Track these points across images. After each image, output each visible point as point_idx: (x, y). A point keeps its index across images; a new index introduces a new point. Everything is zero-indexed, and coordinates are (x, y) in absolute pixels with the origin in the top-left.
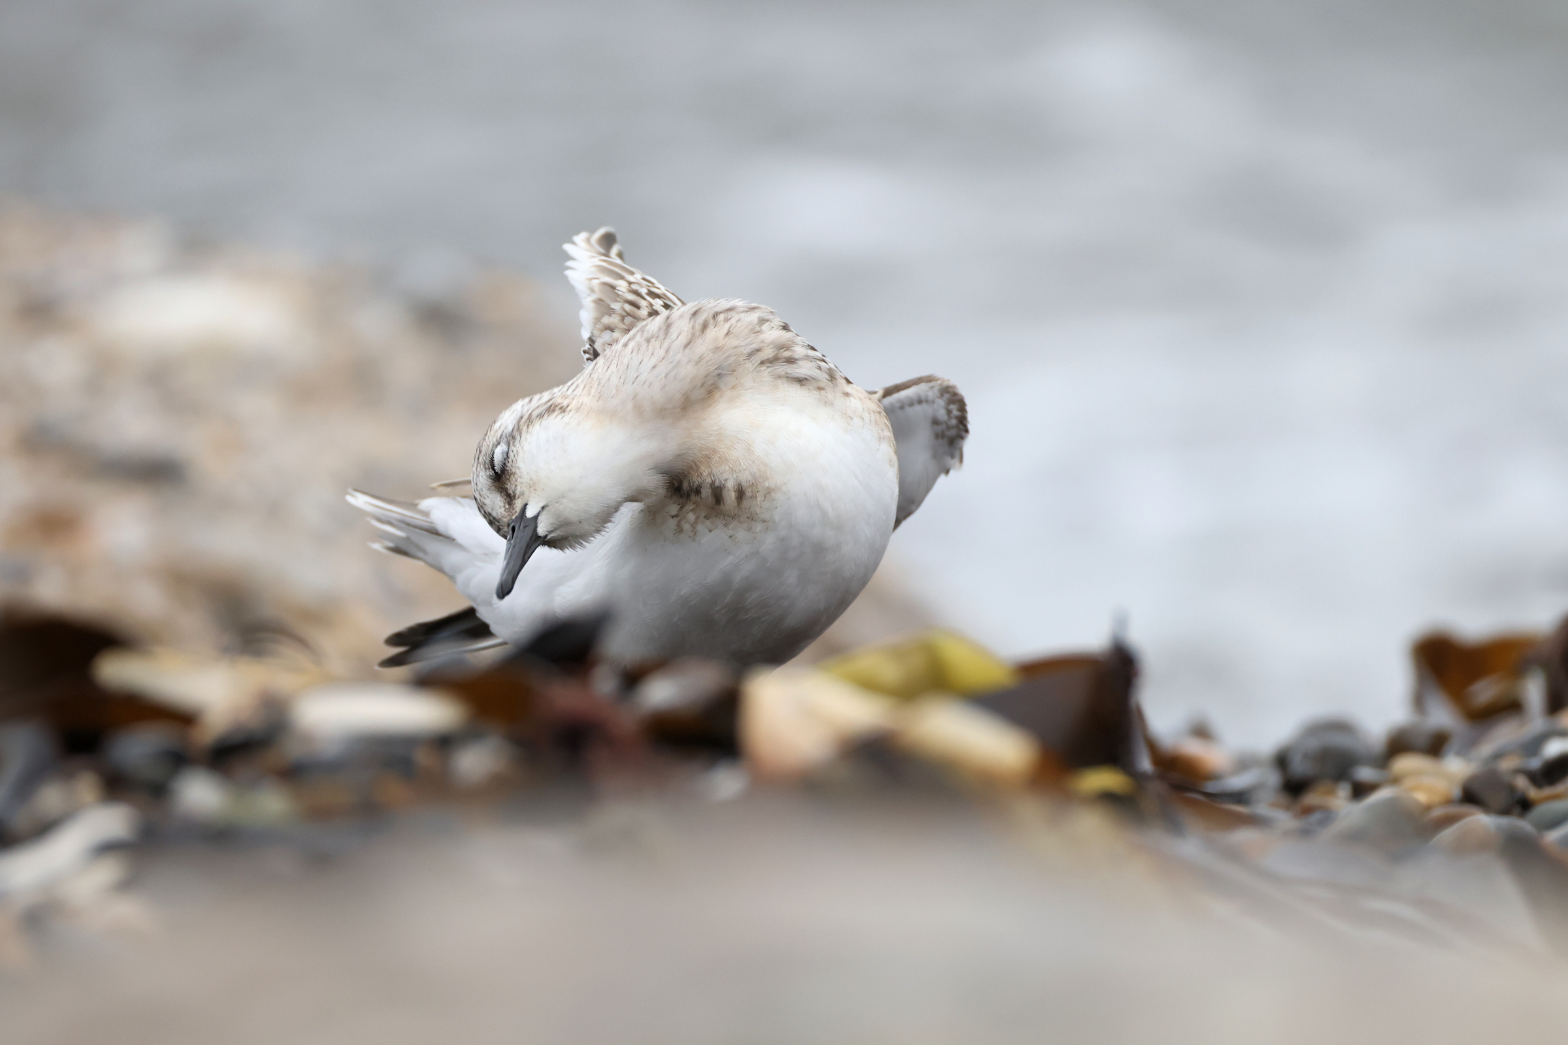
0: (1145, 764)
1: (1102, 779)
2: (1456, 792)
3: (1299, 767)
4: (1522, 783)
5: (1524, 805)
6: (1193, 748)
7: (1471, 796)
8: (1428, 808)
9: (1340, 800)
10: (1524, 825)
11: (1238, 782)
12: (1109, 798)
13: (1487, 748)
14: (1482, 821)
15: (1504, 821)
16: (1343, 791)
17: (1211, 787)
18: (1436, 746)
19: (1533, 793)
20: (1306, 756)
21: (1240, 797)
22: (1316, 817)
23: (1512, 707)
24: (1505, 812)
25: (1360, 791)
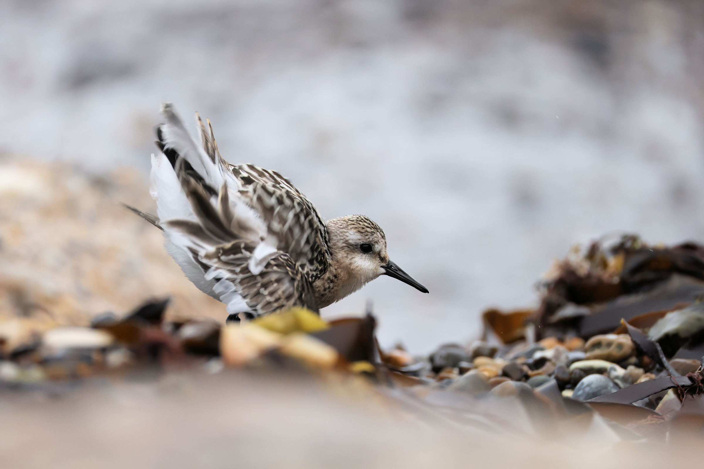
0: (379, 360)
1: (362, 366)
2: (500, 372)
3: (438, 362)
4: (525, 368)
5: (527, 377)
6: (397, 354)
7: (506, 374)
8: (489, 378)
9: (454, 374)
10: (526, 385)
11: (414, 367)
12: (366, 374)
13: (511, 355)
14: (510, 384)
15: (519, 384)
16: (456, 371)
17: (404, 369)
18: (492, 354)
19: (530, 372)
20: (441, 357)
21: (415, 373)
22: (445, 381)
23: (522, 339)
24: (519, 380)
25: (462, 371)
